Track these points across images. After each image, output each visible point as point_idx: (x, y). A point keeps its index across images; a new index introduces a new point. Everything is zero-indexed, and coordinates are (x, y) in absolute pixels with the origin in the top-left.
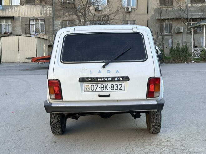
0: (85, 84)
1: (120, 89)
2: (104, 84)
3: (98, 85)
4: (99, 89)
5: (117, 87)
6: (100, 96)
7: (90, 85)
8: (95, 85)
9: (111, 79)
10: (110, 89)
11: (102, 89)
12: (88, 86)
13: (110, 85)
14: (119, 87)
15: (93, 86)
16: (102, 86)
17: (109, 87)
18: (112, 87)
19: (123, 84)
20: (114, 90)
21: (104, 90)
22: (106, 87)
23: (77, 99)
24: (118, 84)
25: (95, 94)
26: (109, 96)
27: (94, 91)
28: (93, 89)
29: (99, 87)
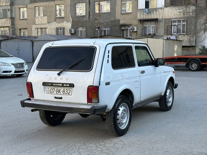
0: (47, 88)
1: (68, 94)
3: (55, 89)
4: (55, 92)
5: (67, 92)
6: (55, 98)
7: (50, 88)
8: (53, 89)
9: (61, 85)
10: (62, 93)
11: (57, 92)
13: (62, 89)
14: (68, 91)
15: (51, 90)
16: (58, 90)
18: (63, 91)
19: (71, 90)
20: (65, 94)
21: (58, 94)
22: (60, 91)
23: (42, 99)
24: (68, 89)
25: (53, 96)
26: (61, 98)
27: (52, 93)
28: (51, 92)
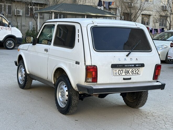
0: (115, 69)
1: (137, 74)
2: (127, 70)
3: (123, 70)
4: (124, 74)
5: (135, 72)
6: (124, 79)
8: (121, 70)
9: (133, 66)
10: (131, 74)
11: (126, 73)
12: (116, 71)
13: (131, 70)
14: (137, 71)
15: (119, 71)
16: (126, 71)
17: (131, 72)
18: (132, 72)
19: (139, 69)
20: (134, 74)
21: (127, 75)
22: (128, 72)
24: (136, 69)
25: (121, 78)
26: (130, 79)
27: (121, 75)
28: (119, 73)
29: (124, 72)
